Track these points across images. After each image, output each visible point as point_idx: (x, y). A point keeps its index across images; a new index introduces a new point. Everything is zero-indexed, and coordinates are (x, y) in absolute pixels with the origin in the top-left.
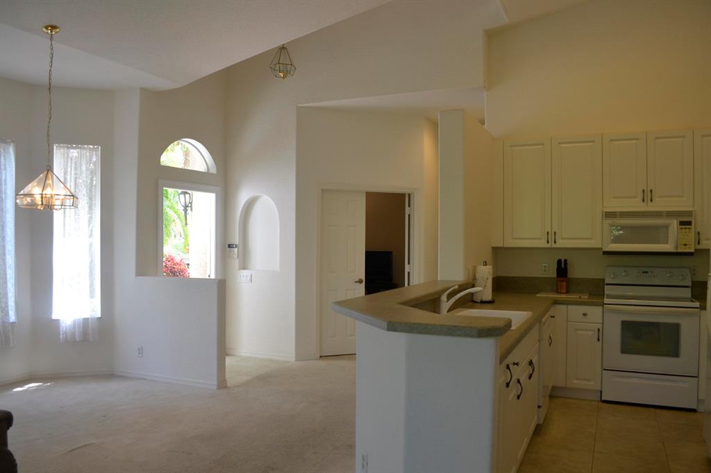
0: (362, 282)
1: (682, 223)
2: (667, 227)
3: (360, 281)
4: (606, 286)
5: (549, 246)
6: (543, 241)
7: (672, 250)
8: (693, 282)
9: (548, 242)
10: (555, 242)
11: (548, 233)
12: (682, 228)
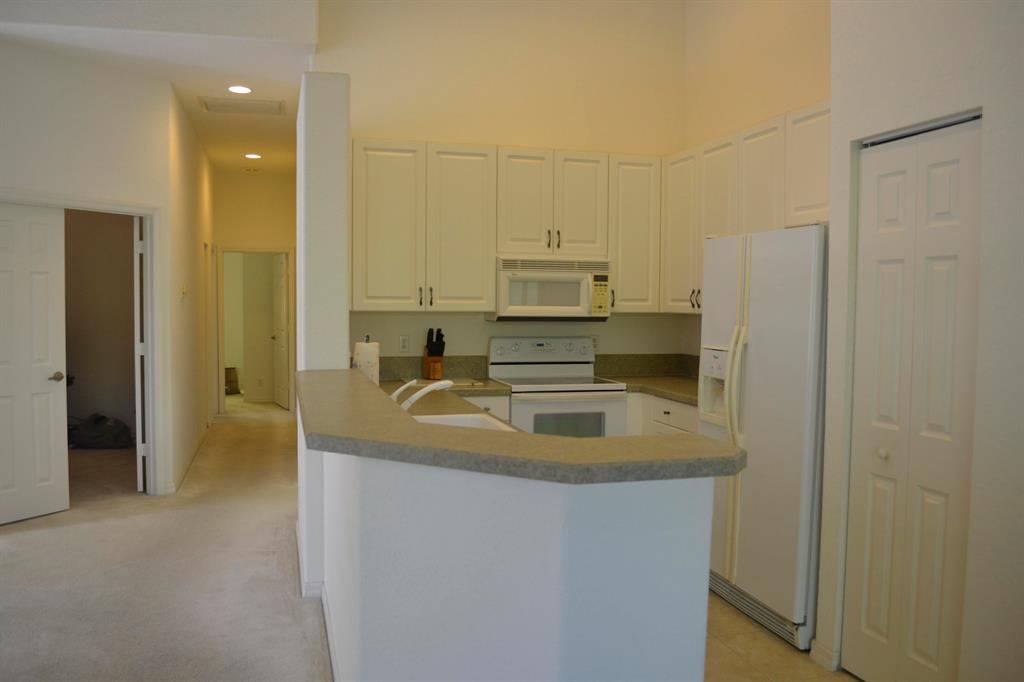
0: (62, 377)
1: (597, 278)
2: (578, 283)
3: (57, 377)
4: (491, 367)
5: (422, 309)
6: (412, 301)
7: (585, 314)
8: (596, 356)
9: (421, 304)
10: (431, 303)
11: (421, 289)
12: (596, 285)
